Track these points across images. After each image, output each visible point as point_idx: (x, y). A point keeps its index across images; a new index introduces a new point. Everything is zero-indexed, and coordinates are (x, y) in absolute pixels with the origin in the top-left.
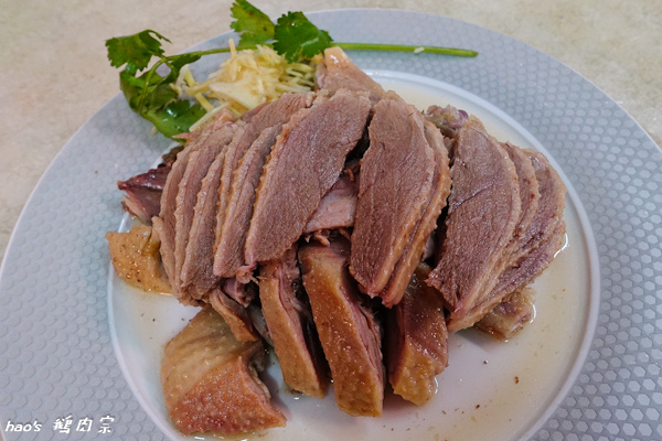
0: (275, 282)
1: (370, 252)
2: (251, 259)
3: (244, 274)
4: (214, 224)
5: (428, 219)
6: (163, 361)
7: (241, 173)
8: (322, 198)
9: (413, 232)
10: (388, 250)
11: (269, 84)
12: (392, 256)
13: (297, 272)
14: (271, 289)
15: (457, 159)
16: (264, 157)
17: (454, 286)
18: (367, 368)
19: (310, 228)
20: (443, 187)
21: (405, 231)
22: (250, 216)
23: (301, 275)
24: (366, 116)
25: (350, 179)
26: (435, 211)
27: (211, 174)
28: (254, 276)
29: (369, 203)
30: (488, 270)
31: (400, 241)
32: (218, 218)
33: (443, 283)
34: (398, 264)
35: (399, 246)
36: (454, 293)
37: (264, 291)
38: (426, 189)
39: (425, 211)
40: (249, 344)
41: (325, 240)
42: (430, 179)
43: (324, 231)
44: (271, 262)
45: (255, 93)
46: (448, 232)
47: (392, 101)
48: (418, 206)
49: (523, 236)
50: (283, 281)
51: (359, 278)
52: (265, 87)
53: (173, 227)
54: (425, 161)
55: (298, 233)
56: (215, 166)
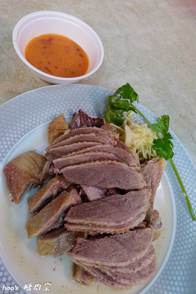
0: (58, 182)
1: (81, 212)
2: (62, 171)
3: (57, 171)
4: (71, 152)
5: (102, 229)
6: (25, 153)
7: (92, 153)
8: (94, 186)
9: (94, 225)
10: (83, 219)
11: (139, 144)
12: (81, 221)
13: (66, 187)
14: (55, 182)
15: (135, 232)
16: (101, 159)
17: (80, 249)
18: (42, 227)
19: (82, 186)
20: (117, 230)
21: (93, 222)
22: (77, 164)
23: (66, 189)
24: (136, 188)
25: (107, 193)
26: (107, 231)
27: (88, 143)
28: (58, 174)
29: (99, 204)
30: (91, 261)
31: (88, 222)
32: (73, 153)
33: (80, 244)
34: (80, 224)
35: (86, 222)
36: (78, 250)
37: (54, 179)
38: (114, 224)
39: (105, 227)
40: (39, 180)
41: (80, 193)
42: (119, 224)
43: (83, 191)
44: (64, 178)
45: (132, 140)
46: (101, 239)
47: (146, 196)
48: (106, 223)
49: (113, 271)
50: (60, 185)
51: (70, 212)
52: (137, 143)
53: (67, 138)
54: (126, 219)
55: (78, 183)
56: (92, 143)
